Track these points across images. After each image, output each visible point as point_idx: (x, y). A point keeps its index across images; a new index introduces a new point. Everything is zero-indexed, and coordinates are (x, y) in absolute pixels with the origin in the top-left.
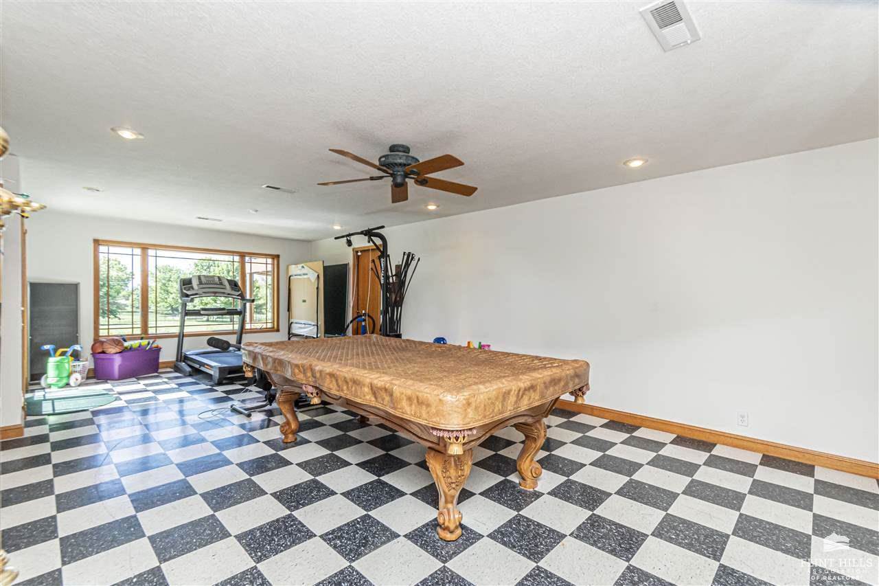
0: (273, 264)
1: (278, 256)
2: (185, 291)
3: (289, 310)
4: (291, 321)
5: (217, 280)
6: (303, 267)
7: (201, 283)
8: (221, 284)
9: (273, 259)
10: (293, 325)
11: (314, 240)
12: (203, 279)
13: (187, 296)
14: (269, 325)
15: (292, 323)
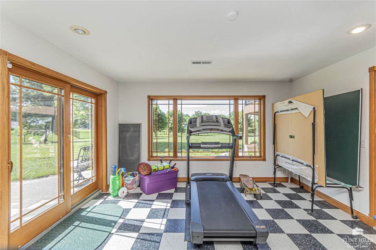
0: (260, 104)
1: (264, 97)
2: (190, 129)
3: (274, 143)
4: (277, 153)
5: (214, 118)
6: (290, 102)
7: (202, 121)
8: (217, 122)
9: (260, 99)
10: (278, 158)
11: (297, 79)
12: (204, 118)
13: (192, 132)
14: (258, 154)
15: (277, 155)
